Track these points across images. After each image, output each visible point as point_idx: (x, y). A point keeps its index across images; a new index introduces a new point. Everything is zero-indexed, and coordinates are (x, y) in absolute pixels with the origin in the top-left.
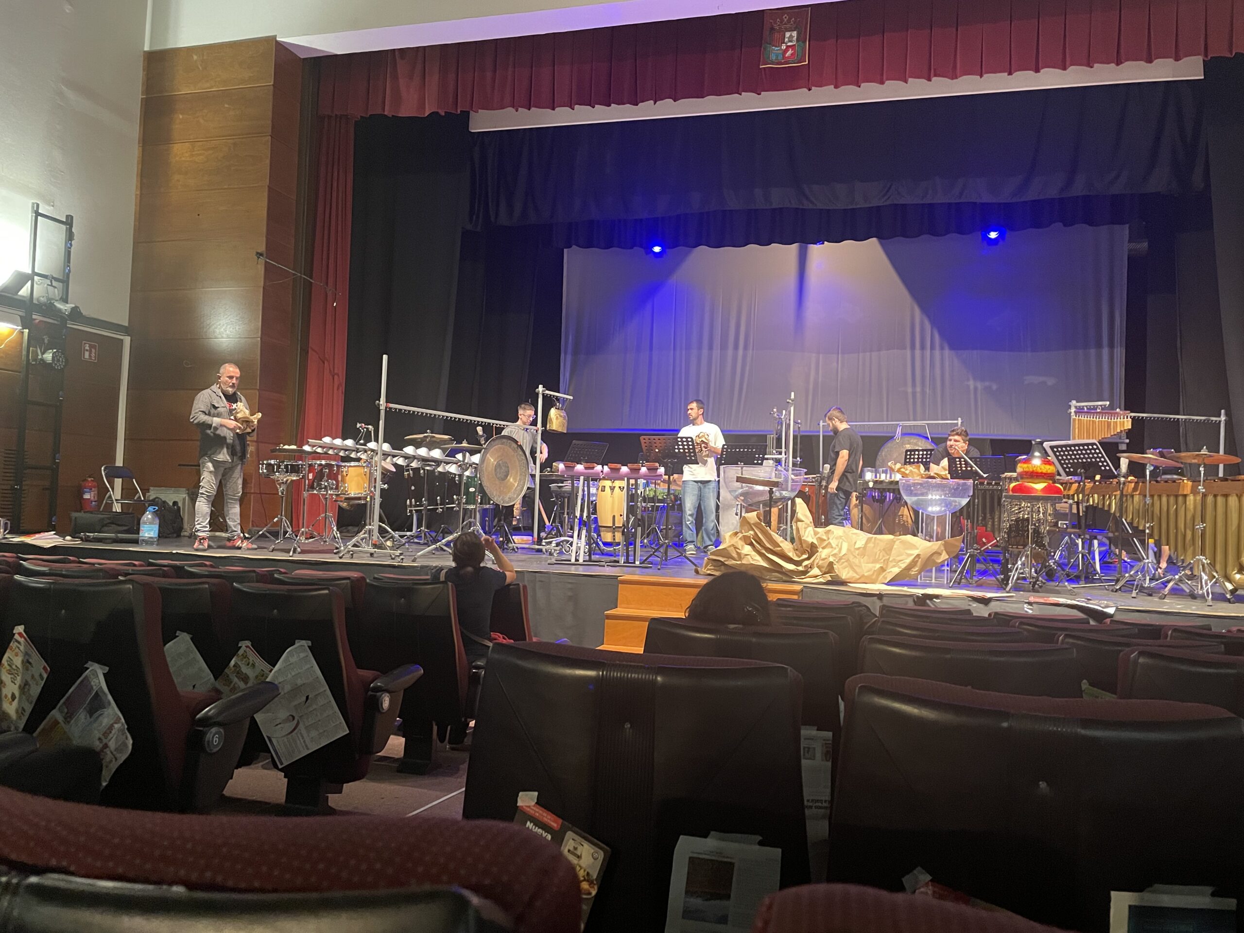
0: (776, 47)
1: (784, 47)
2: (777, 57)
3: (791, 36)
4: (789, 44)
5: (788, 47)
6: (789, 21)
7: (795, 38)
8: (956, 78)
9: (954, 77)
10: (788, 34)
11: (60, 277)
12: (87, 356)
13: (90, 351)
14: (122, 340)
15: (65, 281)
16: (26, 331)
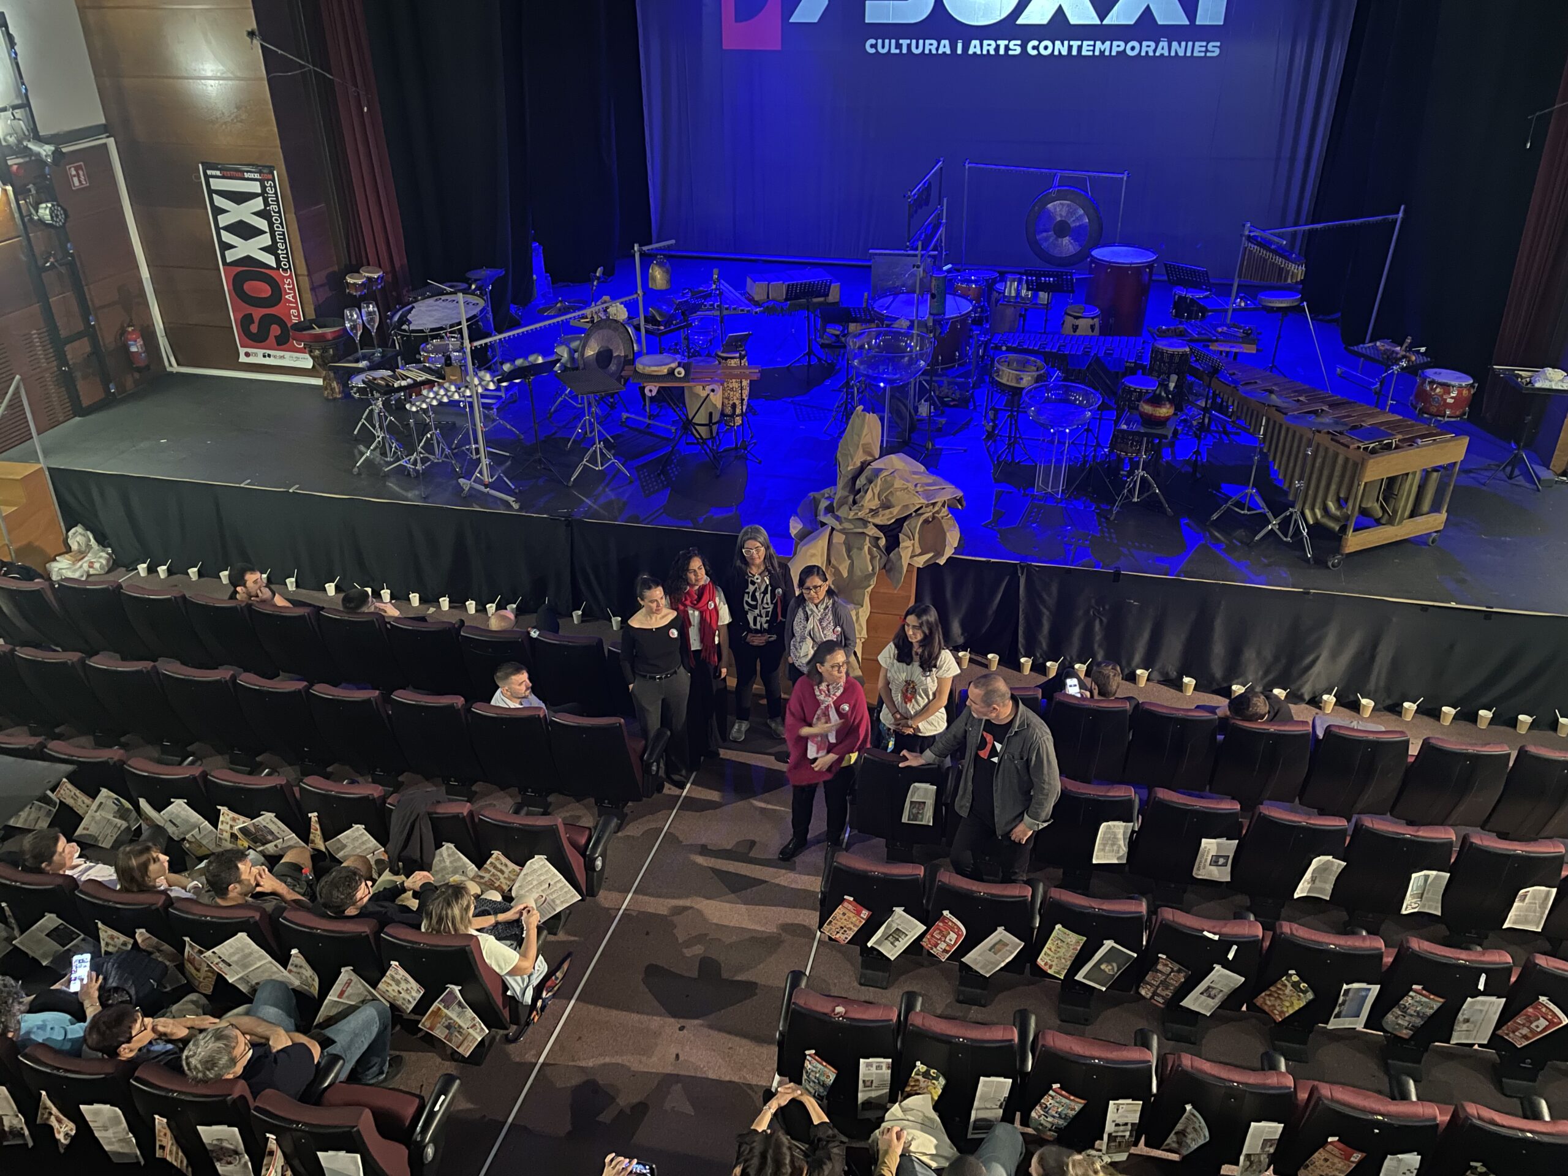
11: (18, 102)
12: (77, 183)
13: (78, 175)
14: (105, 145)
15: (26, 105)
16: (9, 188)
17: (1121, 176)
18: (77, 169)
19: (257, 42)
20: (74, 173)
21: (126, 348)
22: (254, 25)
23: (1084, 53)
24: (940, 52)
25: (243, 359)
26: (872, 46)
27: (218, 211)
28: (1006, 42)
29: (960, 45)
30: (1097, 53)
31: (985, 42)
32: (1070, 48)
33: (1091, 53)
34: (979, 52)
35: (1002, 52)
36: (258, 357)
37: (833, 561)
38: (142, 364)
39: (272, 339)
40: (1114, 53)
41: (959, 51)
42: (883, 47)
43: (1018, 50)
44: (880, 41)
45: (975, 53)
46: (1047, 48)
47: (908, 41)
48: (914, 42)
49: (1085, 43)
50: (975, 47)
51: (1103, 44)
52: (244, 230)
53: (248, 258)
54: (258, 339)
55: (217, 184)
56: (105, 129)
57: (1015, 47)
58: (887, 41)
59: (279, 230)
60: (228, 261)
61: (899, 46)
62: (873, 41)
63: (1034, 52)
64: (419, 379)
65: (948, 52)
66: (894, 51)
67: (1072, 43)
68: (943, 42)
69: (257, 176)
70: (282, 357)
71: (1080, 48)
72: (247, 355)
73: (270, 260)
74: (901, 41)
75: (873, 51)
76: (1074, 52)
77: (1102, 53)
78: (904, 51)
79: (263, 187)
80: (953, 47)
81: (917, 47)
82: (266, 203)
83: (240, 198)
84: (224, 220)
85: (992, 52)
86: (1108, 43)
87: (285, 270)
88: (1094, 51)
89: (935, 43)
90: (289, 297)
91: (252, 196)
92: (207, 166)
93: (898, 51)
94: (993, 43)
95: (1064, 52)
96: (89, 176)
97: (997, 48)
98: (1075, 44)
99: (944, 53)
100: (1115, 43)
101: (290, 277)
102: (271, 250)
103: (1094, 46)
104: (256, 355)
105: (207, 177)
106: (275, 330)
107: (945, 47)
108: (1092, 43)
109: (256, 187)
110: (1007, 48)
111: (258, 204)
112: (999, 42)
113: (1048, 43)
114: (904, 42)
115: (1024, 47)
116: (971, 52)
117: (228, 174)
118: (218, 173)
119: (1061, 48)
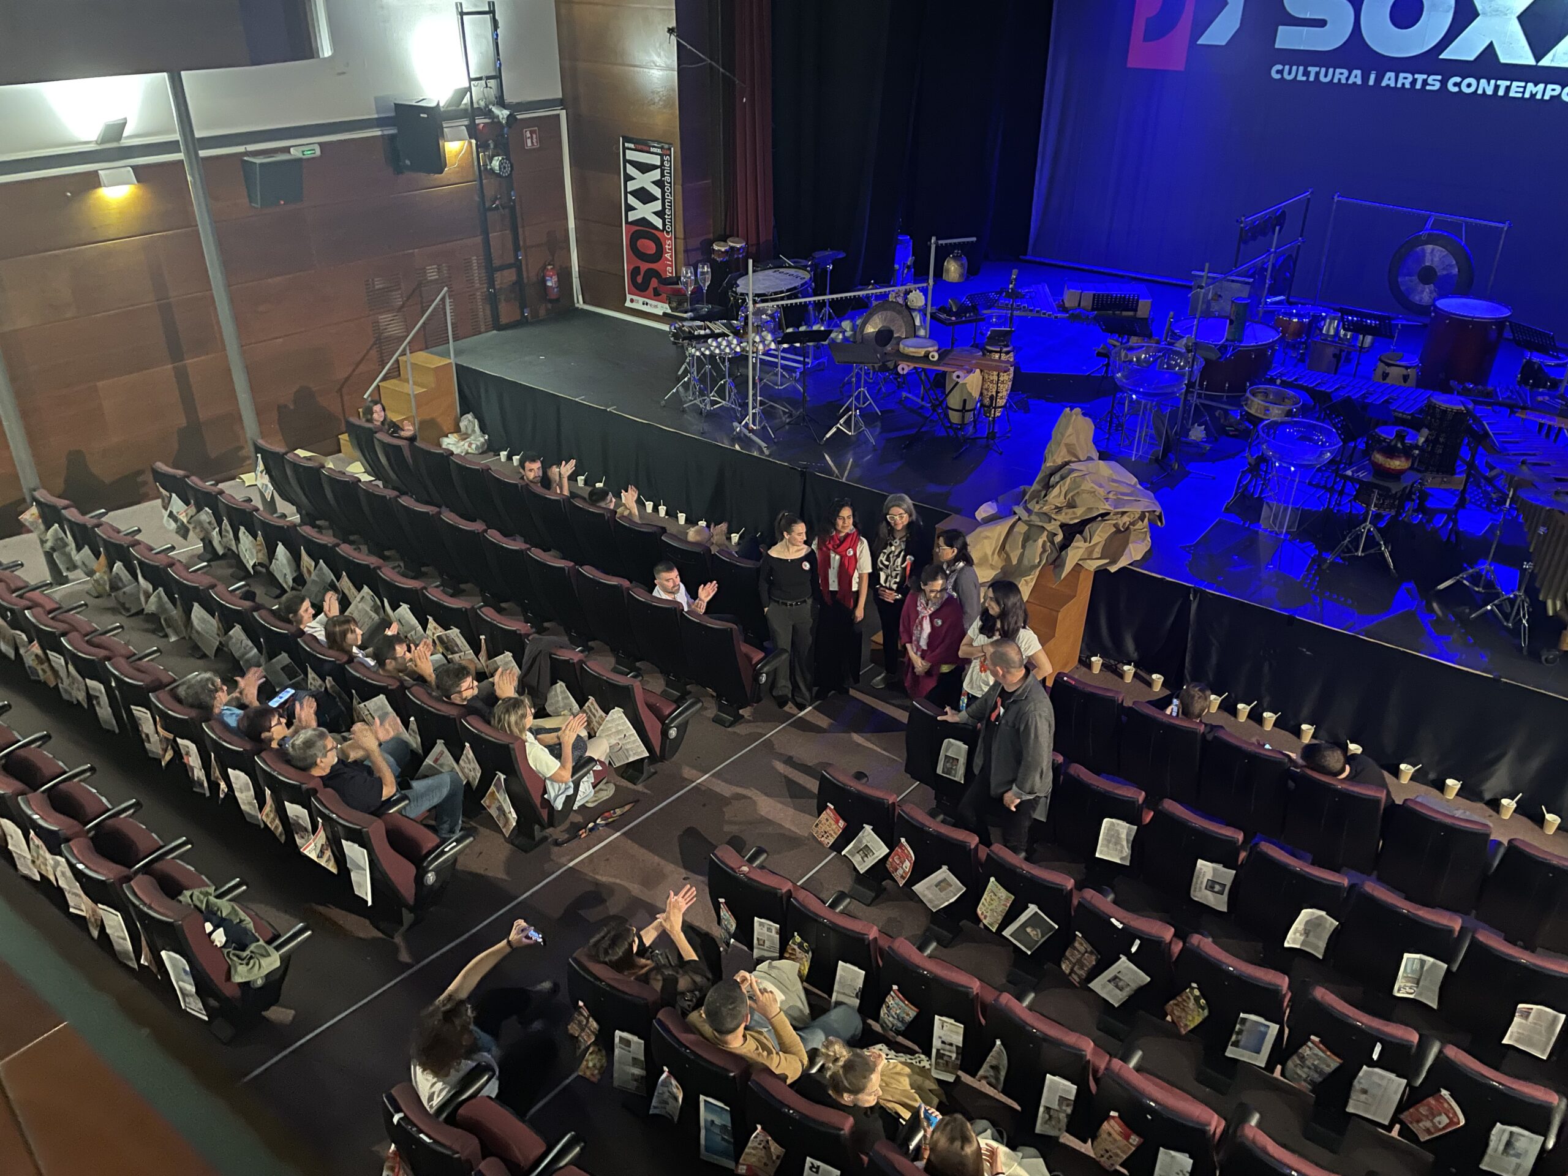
11: (493, 74)
12: (529, 144)
13: (532, 138)
14: (558, 115)
15: (498, 77)
16: (474, 141)
17: (1501, 225)
18: (531, 133)
19: (674, 39)
20: (528, 135)
21: (544, 282)
22: (673, 24)
23: (1512, 94)
24: (1350, 82)
25: (628, 304)
26: (1278, 72)
27: (629, 178)
28: (1425, 76)
29: (1373, 77)
30: (1527, 95)
31: (1402, 75)
32: (1497, 87)
33: (1520, 95)
34: (1393, 85)
35: (1418, 86)
36: (636, 302)
37: (1007, 547)
38: (553, 297)
39: (651, 290)
40: (1547, 97)
41: (1371, 82)
42: (1290, 73)
43: (1438, 85)
44: (1287, 67)
45: (1388, 85)
46: (1469, 85)
47: (1317, 69)
48: (1323, 70)
49: (1515, 84)
50: (1389, 79)
51: (1536, 85)
52: (644, 196)
53: (644, 219)
54: (641, 289)
55: (631, 155)
56: (561, 103)
57: (1434, 83)
58: (1294, 68)
59: (669, 198)
60: (630, 220)
61: (1306, 73)
62: (1279, 67)
63: (1456, 89)
64: (717, 331)
65: (1359, 82)
66: (1301, 78)
67: (1499, 82)
68: (1355, 72)
69: (659, 151)
70: (656, 307)
71: (1508, 88)
72: (632, 301)
73: (658, 222)
74: (1309, 69)
75: (1278, 76)
76: (1501, 93)
77: (1533, 95)
78: (1312, 78)
79: (662, 161)
80: (1365, 78)
81: (1326, 76)
82: (663, 175)
83: (644, 168)
84: (632, 186)
85: (1408, 86)
86: (1541, 86)
87: (668, 233)
88: (1524, 93)
89: (1346, 72)
90: (668, 256)
91: (655, 167)
92: (627, 139)
93: (1304, 79)
94: (1410, 77)
95: (1490, 92)
96: (540, 140)
97: (1414, 81)
98: (1503, 84)
99: (1354, 83)
100: (1550, 87)
101: (670, 239)
102: (660, 214)
103: (1525, 87)
104: (638, 302)
105: (625, 149)
106: (654, 283)
107: (1356, 77)
108: (1523, 84)
109: (656, 160)
110: (1425, 82)
111: (656, 175)
112: (1416, 76)
113: (1472, 81)
114: (1313, 70)
115: (1444, 83)
116: (1384, 84)
117: (640, 147)
118: (632, 146)
119: (1486, 87)
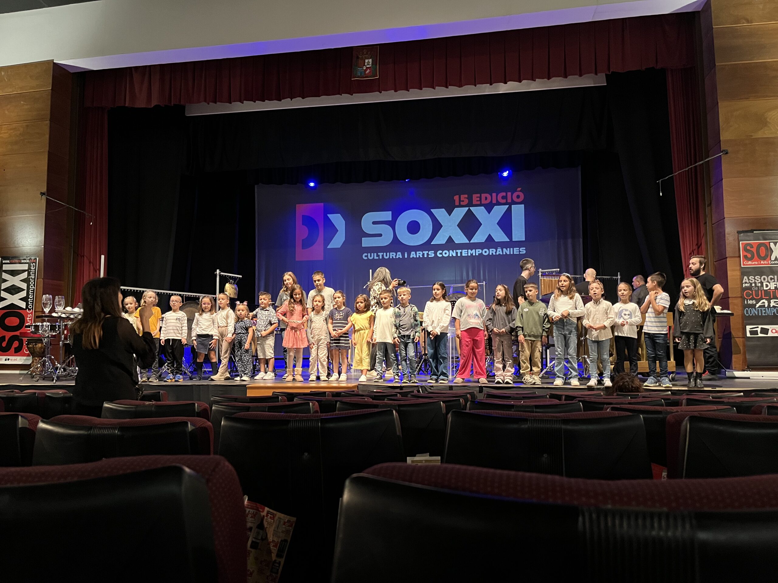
0: (360, 68)
1: (365, 68)
2: (361, 73)
3: (369, 62)
4: (368, 66)
5: (367, 68)
6: (367, 53)
7: (371, 63)
8: (462, 87)
9: (460, 86)
10: (367, 61)
19: (44, 197)
22: (44, 190)
23: (463, 255)
27: (3, 281)
29: (406, 254)
31: (418, 253)
32: (457, 253)
33: (467, 255)
34: (415, 257)
35: (426, 256)
36: (2, 360)
40: (477, 254)
41: (406, 257)
43: (433, 255)
44: (369, 254)
47: (382, 254)
48: (385, 254)
49: (463, 251)
50: (413, 255)
51: (472, 250)
52: (13, 290)
53: (12, 304)
54: (5, 351)
55: (5, 267)
58: (372, 254)
59: (32, 288)
60: (1, 307)
62: (366, 254)
63: (441, 256)
69: (28, 261)
70: (16, 360)
71: (461, 253)
73: (23, 305)
74: (379, 254)
75: (366, 258)
76: (459, 255)
77: (472, 254)
78: (381, 258)
79: (29, 266)
80: (403, 255)
82: (29, 275)
83: (16, 273)
84: (5, 286)
85: (421, 256)
87: (29, 309)
89: (395, 254)
91: (24, 271)
92: (4, 259)
93: (378, 258)
94: (421, 253)
95: (454, 255)
98: (459, 251)
99: (399, 258)
100: (477, 250)
101: (32, 313)
102: (24, 299)
105: (2, 264)
106: (16, 344)
107: (399, 255)
108: (467, 250)
109: (26, 267)
110: (428, 254)
111: (25, 275)
112: (424, 252)
113: (446, 252)
115: (435, 253)
116: (411, 257)
117: (14, 261)
118: (8, 261)
